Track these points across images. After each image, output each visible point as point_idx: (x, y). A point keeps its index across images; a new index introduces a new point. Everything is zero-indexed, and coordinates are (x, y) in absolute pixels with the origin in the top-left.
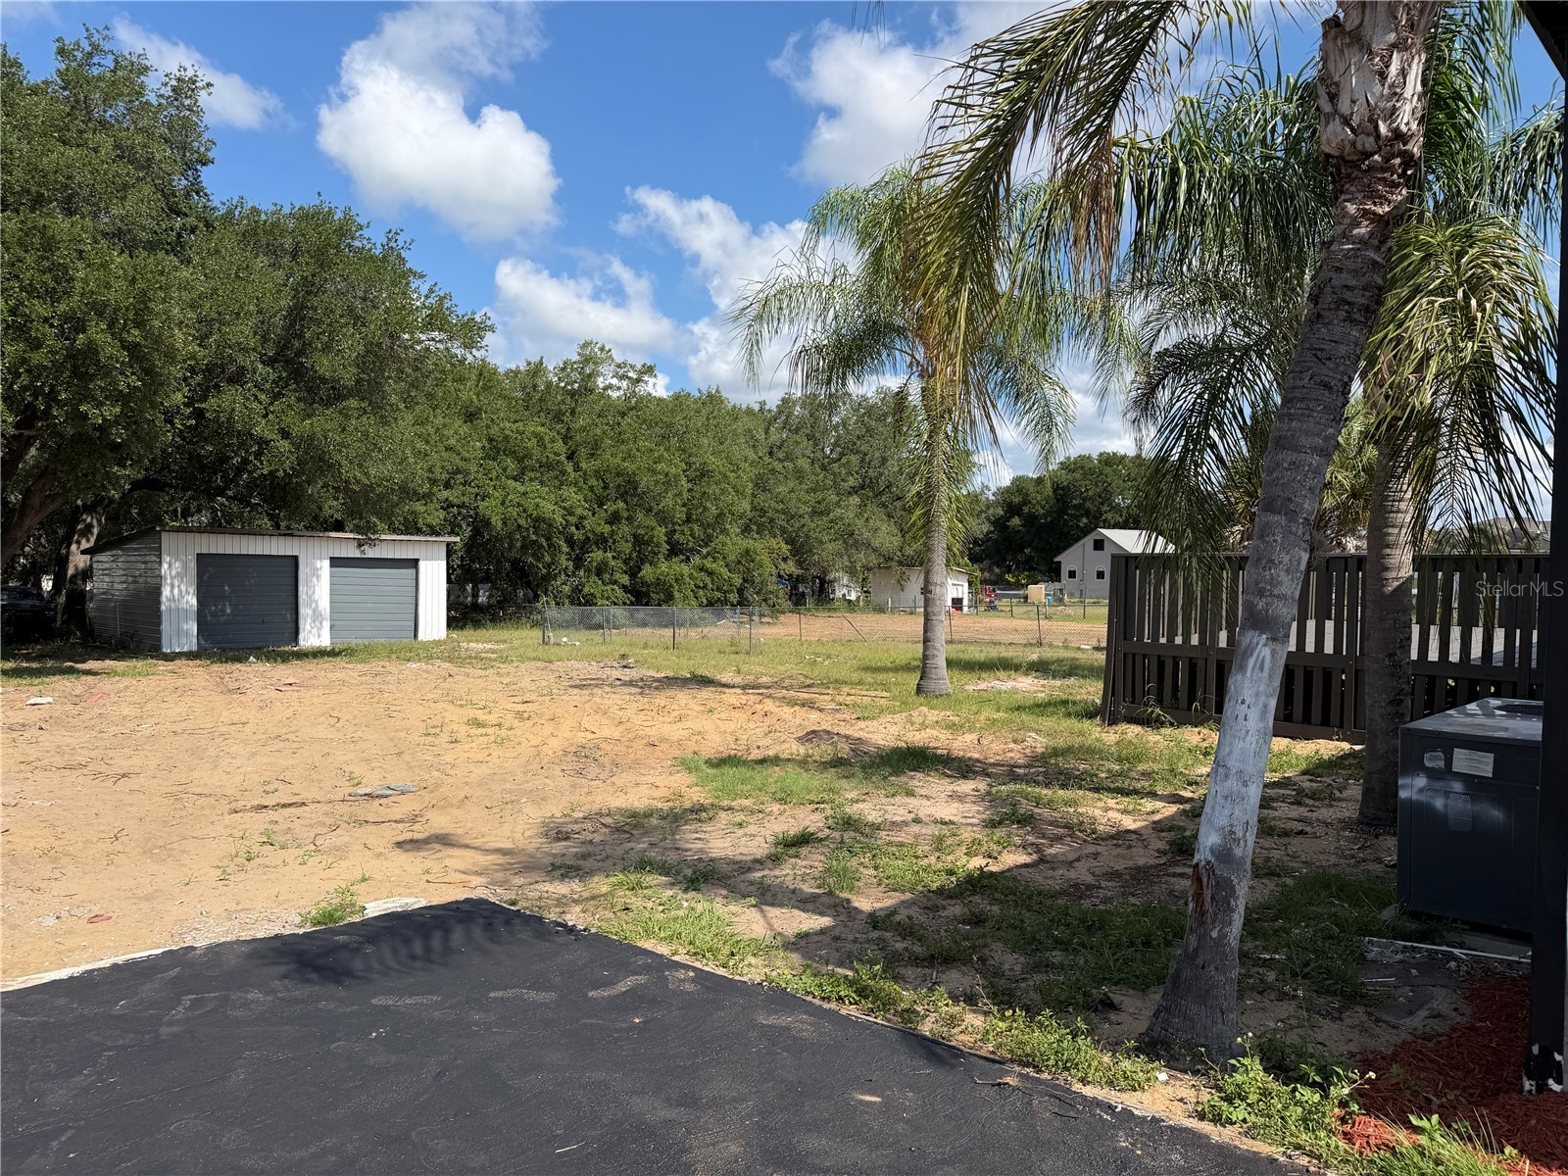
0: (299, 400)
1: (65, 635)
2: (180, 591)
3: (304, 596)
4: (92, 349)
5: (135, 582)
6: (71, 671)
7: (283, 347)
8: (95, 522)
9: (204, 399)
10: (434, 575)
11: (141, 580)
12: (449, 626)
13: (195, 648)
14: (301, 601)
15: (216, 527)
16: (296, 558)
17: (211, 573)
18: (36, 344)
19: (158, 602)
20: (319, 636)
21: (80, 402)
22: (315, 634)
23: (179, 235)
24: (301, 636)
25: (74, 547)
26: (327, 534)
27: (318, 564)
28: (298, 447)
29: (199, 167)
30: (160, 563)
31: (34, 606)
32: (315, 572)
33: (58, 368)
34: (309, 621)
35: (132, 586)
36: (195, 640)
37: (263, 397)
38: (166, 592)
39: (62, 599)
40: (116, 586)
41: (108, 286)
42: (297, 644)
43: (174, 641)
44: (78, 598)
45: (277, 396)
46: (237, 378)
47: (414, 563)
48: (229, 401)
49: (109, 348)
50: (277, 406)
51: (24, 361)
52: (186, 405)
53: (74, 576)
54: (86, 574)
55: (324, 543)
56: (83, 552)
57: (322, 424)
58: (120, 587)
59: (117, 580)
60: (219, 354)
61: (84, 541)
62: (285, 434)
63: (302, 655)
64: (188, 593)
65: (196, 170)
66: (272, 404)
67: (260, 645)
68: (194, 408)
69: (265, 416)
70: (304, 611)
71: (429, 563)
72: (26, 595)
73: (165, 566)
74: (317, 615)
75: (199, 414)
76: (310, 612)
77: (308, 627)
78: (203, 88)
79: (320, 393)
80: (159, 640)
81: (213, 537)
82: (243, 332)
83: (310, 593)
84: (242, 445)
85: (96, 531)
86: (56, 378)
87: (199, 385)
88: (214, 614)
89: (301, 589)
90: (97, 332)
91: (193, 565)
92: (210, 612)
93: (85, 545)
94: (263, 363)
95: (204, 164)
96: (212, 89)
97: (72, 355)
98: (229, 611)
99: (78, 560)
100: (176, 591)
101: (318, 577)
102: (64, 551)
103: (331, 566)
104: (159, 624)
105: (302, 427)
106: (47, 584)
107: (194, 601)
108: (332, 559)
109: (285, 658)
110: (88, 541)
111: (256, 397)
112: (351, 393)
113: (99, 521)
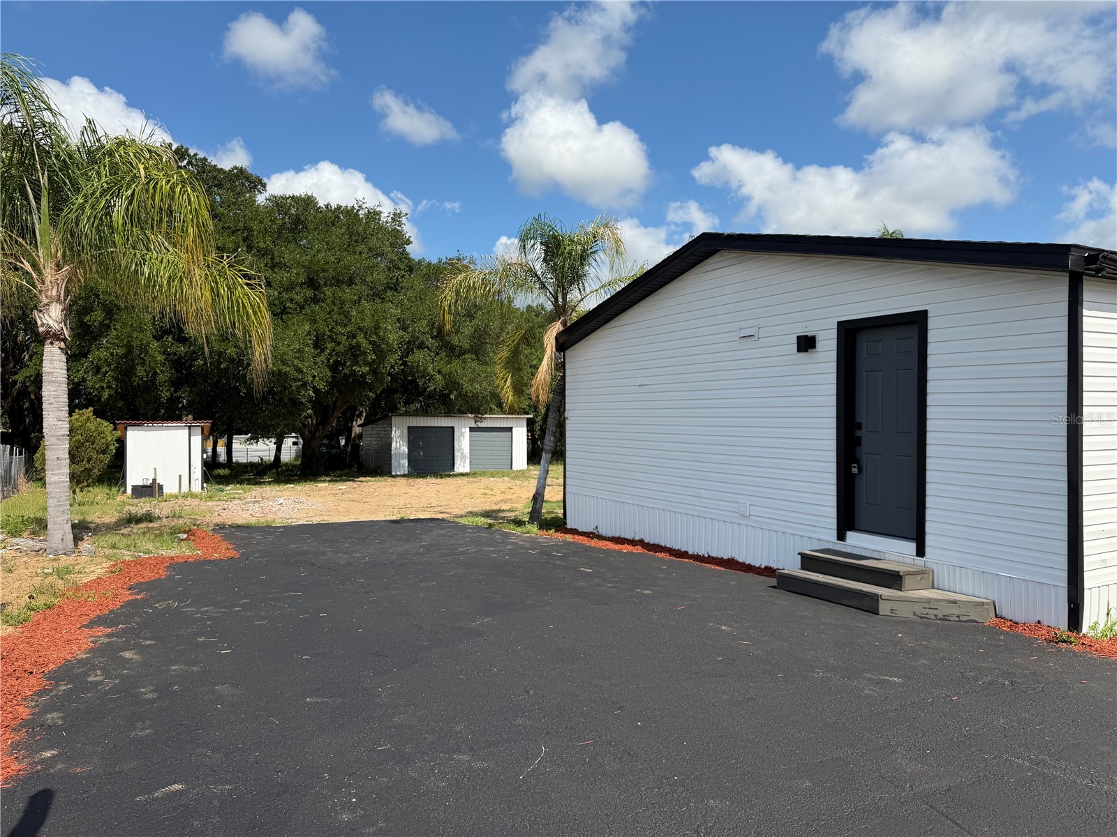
0: (446, 356)
1: (350, 467)
2: (400, 445)
3: (457, 447)
4: (358, 345)
5: (381, 441)
6: (353, 481)
8: (364, 410)
9: (407, 356)
10: (520, 436)
11: (383, 439)
12: (528, 463)
13: (406, 472)
14: (455, 449)
15: (417, 414)
16: (453, 428)
17: (414, 436)
18: (339, 343)
19: (391, 450)
20: (464, 467)
21: (354, 366)
22: (462, 466)
23: (397, 279)
24: (456, 467)
25: (354, 423)
26: (467, 415)
27: (464, 430)
28: (445, 378)
29: (405, 246)
30: (391, 432)
31: (337, 452)
32: (462, 434)
33: (347, 352)
34: (459, 459)
35: (379, 443)
36: (407, 469)
37: (432, 354)
38: (394, 445)
39: (349, 449)
40: (373, 442)
41: (364, 319)
42: (454, 471)
43: (397, 469)
44: (356, 448)
45: (437, 354)
46: (421, 346)
47: (510, 429)
48: (419, 357)
49: (365, 344)
50: (437, 358)
51: (334, 350)
52: (400, 360)
53: (354, 437)
54: (360, 436)
55: (467, 420)
56: (359, 426)
57: (455, 366)
58: (374, 443)
59: (373, 439)
60: (413, 336)
61: (359, 420)
62: (439, 372)
63: (455, 475)
64: (404, 445)
65: (405, 248)
66: (435, 357)
67: (436, 471)
68: (403, 361)
69: (433, 363)
70: (456, 454)
71: (518, 429)
72: (333, 447)
73: (393, 432)
74: (463, 456)
75: (405, 364)
76: (460, 454)
77: (459, 462)
79: (453, 352)
80: (391, 469)
81: (415, 418)
82: (423, 325)
83: (460, 445)
84: (422, 376)
85: (364, 415)
86: (345, 357)
88: (415, 456)
89: (455, 443)
90: (360, 338)
91: (406, 432)
92: (413, 454)
93: (360, 422)
94: (431, 338)
95: (408, 244)
96: (407, 216)
97: (351, 347)
98: (422, 454)
99: (357, 430)
100: (398, 444)
101: (464, 436)
102: (350, 425)
103: (470, 431)
104: (391, 461)
105: (447, 369)
106: (343, 442)
107: (406, 450)
108: (470, 428)
109: (449, 476)
110: (361, 419)
111: (429, 355)
112: (468, 352)
113: (366, 409)
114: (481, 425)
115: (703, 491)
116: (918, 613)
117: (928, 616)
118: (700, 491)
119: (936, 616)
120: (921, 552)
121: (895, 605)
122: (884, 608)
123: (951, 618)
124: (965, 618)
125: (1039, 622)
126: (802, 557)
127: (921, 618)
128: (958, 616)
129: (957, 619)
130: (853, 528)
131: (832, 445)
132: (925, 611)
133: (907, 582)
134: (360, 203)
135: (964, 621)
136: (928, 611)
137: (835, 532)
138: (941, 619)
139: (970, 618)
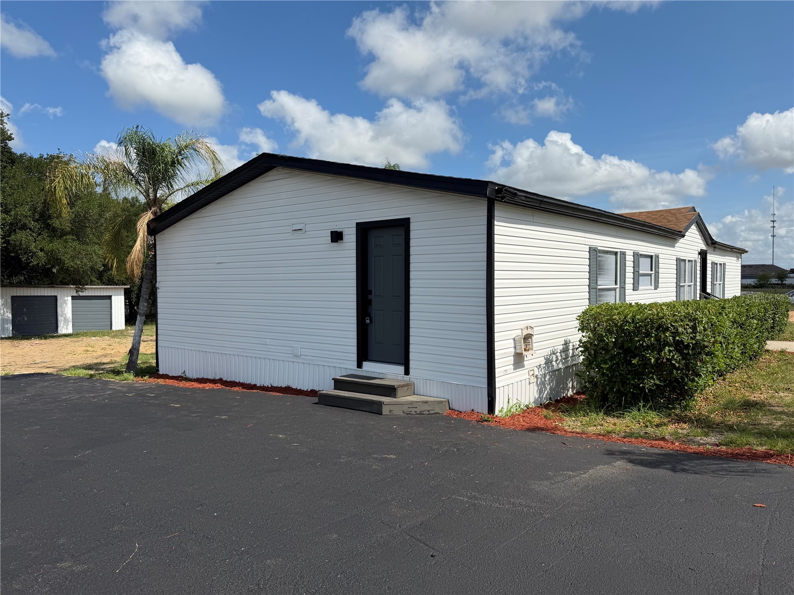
0: (48, 236)
2: (4, 311)
3: (60, 312)
7: (42, 215)
9: (10, 235)
10: (119, 303)
12: (126, 325)
13: (11, 335)
14: (59, 314)
15: (20, 285)
16: (56, 297)
17: (18, 304)
20: (67, 329)
22: (65, 327)
24: (59, 329)
26: (69, 286)
27: (66, 298)
28: (47, 255)
29: (7, 142)
32: (65, 302)
34: (62, 322)
36: (11, 332)
37: (34, 234)
42: (57, 333)
45: (40, 234)
46: (24, 227)
47: (109, 298)
48: (21, 236)
50: (39, 238)
55: (69, 290)
57: (57, 245)
60: (15, 218)
62: (42, 250)
63: (59, 336)
64: (7, 312)
65: (6, 143)
67: (40, 333)
68: (5, 239)
69: (35, 242)
70: (59, 318)
71: (116, 297)
74: (66, 320)
76: (63, 319)
77: (62, 325)
78: (6, 116)
79: (55, 233)
81: (18, 289)
82: (25, 210)
83: (62, 311)
84: (25, 253)
87: (7, 230)
88: (19, 321)
89: (58, 309)
91: (9, 300)
92: (17, 320)
94: (34, 221)
95: (10, 140)
96: (9, 116)
98: (26, 319)
100: (2, 311)
101: (66, 304)
103: (72, 300)
105: (49, 247)
107: (10, 316)
108: (72, 297)
109: (53, 337)
111: (31, 235)
112: (69, 233)
114: (81, 294)
115: (268, 340)
116: (406, 411)
117: (411, 413)
118: (265, 340)
119: (416, 412)
120: (407, 372)
121: (392, 408)
122: (385, 410)
123: (425, 413)
124: (432, 412)
125: (472, 410)
126: (335, 381)
127: (407, 414)
128: (429, 411)
129: (428, 413)
130: (367, 359)
133: (399, 392)
135: (432, 414)
136: (411, 409)
137: (356, 363)
138: (418, 414)
139: (435, 412)
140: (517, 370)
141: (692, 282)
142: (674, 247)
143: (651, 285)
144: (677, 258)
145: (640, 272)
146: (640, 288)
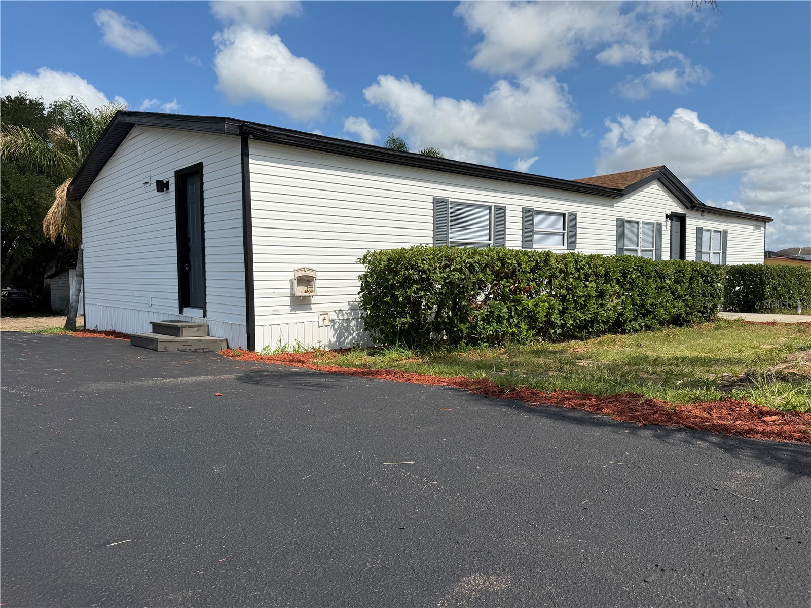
115: (136, 292)
116: (180, 349)
117: (186, 350)
118: (133, 292)
119: (190, 349)
120: (205, 316)
121: (167, 345)
122: (160, 347)
123: (199, 350)
124: (207, 350)
125: (240, 348)
126: (153, 325)
127: (182, 351)
128: (203, 349)
129: (202, 351)
130: (188, 305)
131: (175, 253)
132: (184, 347)
133: (185, 332)
134: (23, 95)
135: (206, 352)
136: (186, 347)
137: (178, 309)
138: (193, 352)
139: (209, 350)
140: (296, 312)
141: (653, 247)
142: (613, 206)
143: (563, 245)
144: (617, 219)
145: (535, 229)
146: (534, 246)
